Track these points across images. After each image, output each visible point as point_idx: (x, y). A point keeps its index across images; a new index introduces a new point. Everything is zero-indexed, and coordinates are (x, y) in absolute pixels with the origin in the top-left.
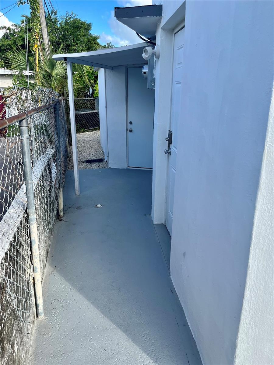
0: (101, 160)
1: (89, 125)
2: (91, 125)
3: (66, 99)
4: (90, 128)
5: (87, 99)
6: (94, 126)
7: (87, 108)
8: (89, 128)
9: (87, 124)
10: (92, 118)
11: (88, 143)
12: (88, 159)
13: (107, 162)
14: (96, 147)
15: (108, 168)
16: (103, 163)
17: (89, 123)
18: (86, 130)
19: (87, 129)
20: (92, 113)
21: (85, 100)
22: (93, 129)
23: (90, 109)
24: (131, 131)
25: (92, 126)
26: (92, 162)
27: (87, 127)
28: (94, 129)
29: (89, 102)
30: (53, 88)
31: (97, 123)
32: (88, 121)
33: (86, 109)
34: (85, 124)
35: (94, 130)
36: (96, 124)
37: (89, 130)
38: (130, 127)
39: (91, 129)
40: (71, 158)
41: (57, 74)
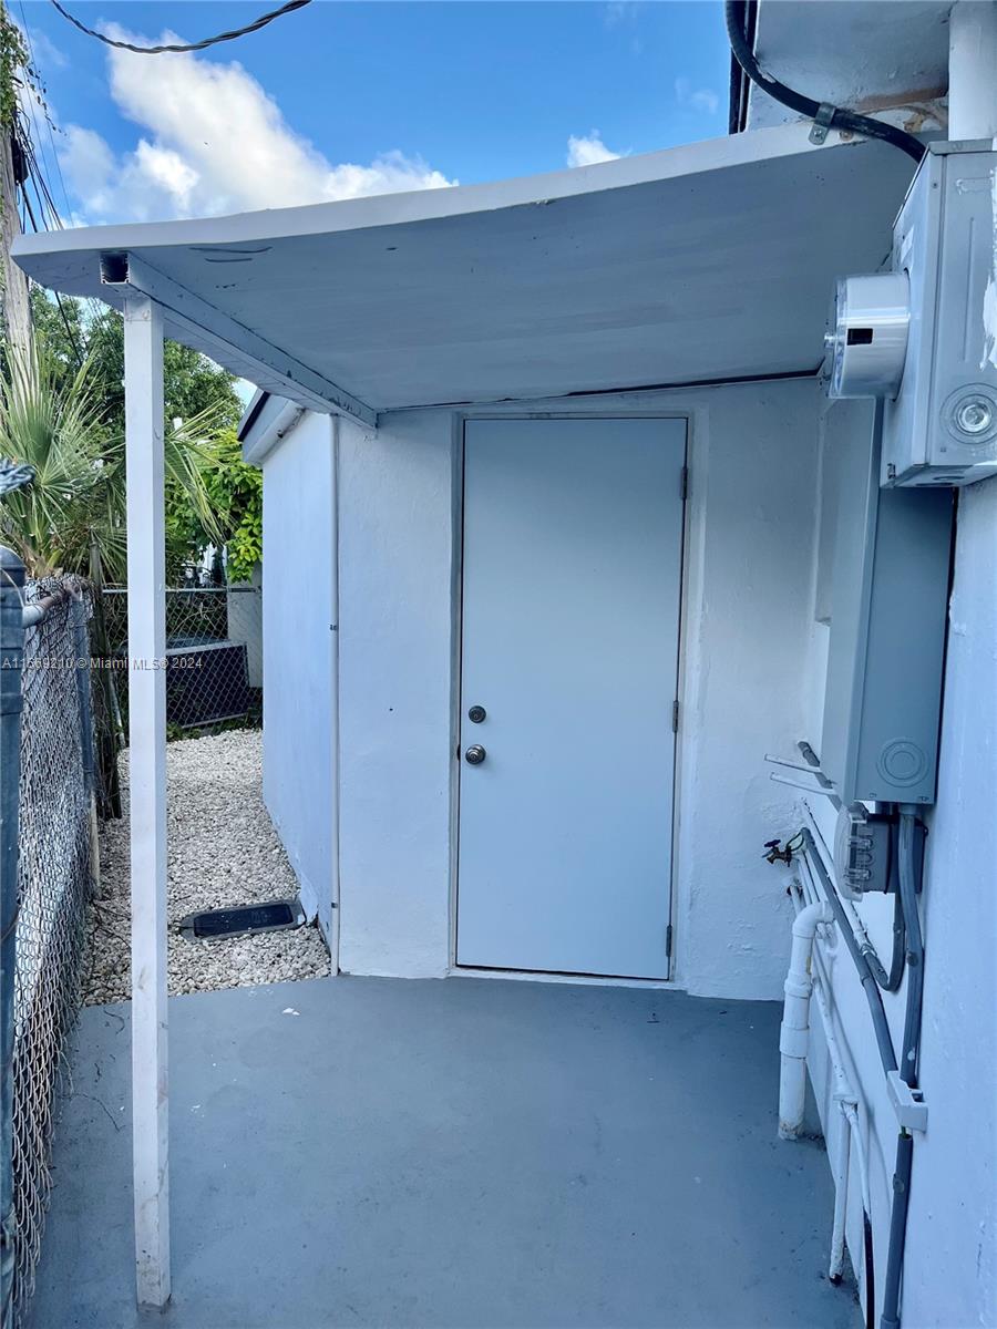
0: (279, 915)
1: (203, 708)
2: (211, 706)
3: (100, 591)
4: (205, 719)
5: (197, 593)
6: (224, 710)
7: (194, 629)
8: (198, 720)
9: (190, 702)
10: (219, 674)
11: (197, 798)
12: (203, 908)
13: (315, 924)
14: (243, 820)
15: (334, 972)
16: (296, 936)
17: (201, 695)
18: (187, 730)
19: (189, 722)
20: (216, 651)
21: (188, 593)
22: (218, 723)
23: (208, 633)
24: (478, 759)
25: (216, 711)
26: (229, 931)
27: (193, 715)
28: (225, 721)
29: (206, 604)
30: (40, 540)
31: (237, 697)
32: (196, 690)
33: (191, 635)
34: (182, 704)
35: (224, 729)
36: (234, 702)
37: (202, 727)
38: (473, 735)
39: (210, 725)
40: (103, 904)
41: (60, 481)
